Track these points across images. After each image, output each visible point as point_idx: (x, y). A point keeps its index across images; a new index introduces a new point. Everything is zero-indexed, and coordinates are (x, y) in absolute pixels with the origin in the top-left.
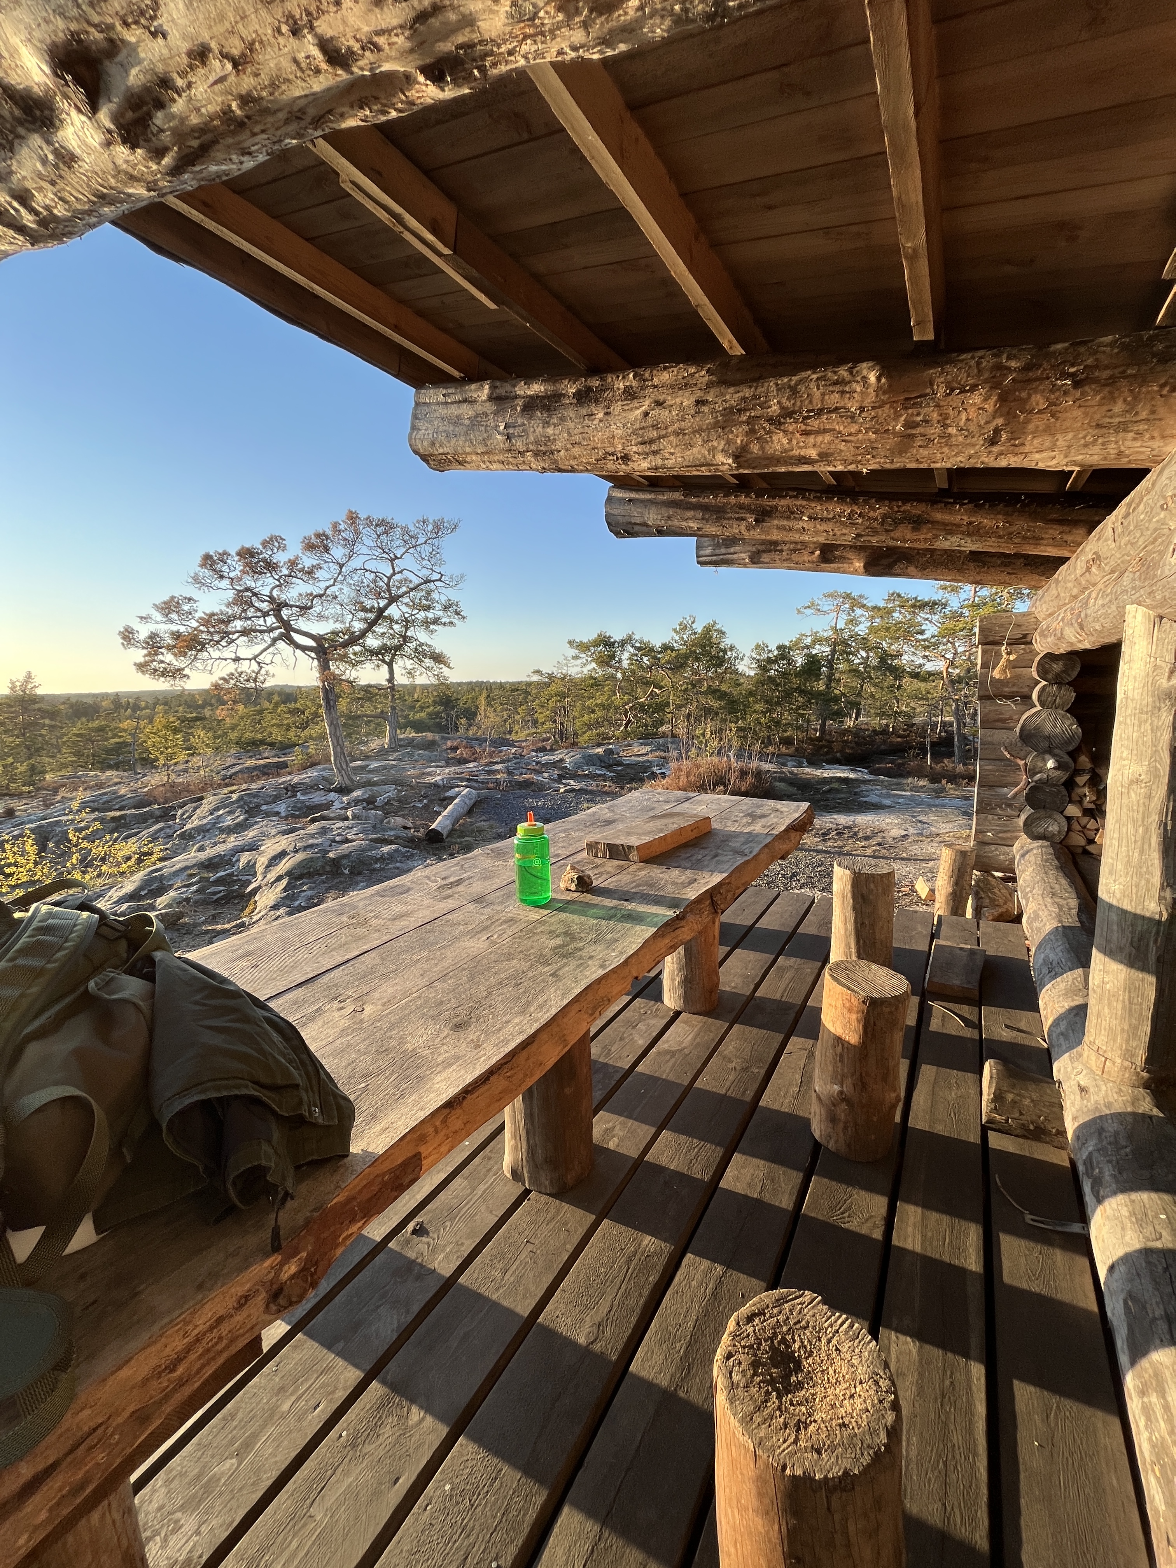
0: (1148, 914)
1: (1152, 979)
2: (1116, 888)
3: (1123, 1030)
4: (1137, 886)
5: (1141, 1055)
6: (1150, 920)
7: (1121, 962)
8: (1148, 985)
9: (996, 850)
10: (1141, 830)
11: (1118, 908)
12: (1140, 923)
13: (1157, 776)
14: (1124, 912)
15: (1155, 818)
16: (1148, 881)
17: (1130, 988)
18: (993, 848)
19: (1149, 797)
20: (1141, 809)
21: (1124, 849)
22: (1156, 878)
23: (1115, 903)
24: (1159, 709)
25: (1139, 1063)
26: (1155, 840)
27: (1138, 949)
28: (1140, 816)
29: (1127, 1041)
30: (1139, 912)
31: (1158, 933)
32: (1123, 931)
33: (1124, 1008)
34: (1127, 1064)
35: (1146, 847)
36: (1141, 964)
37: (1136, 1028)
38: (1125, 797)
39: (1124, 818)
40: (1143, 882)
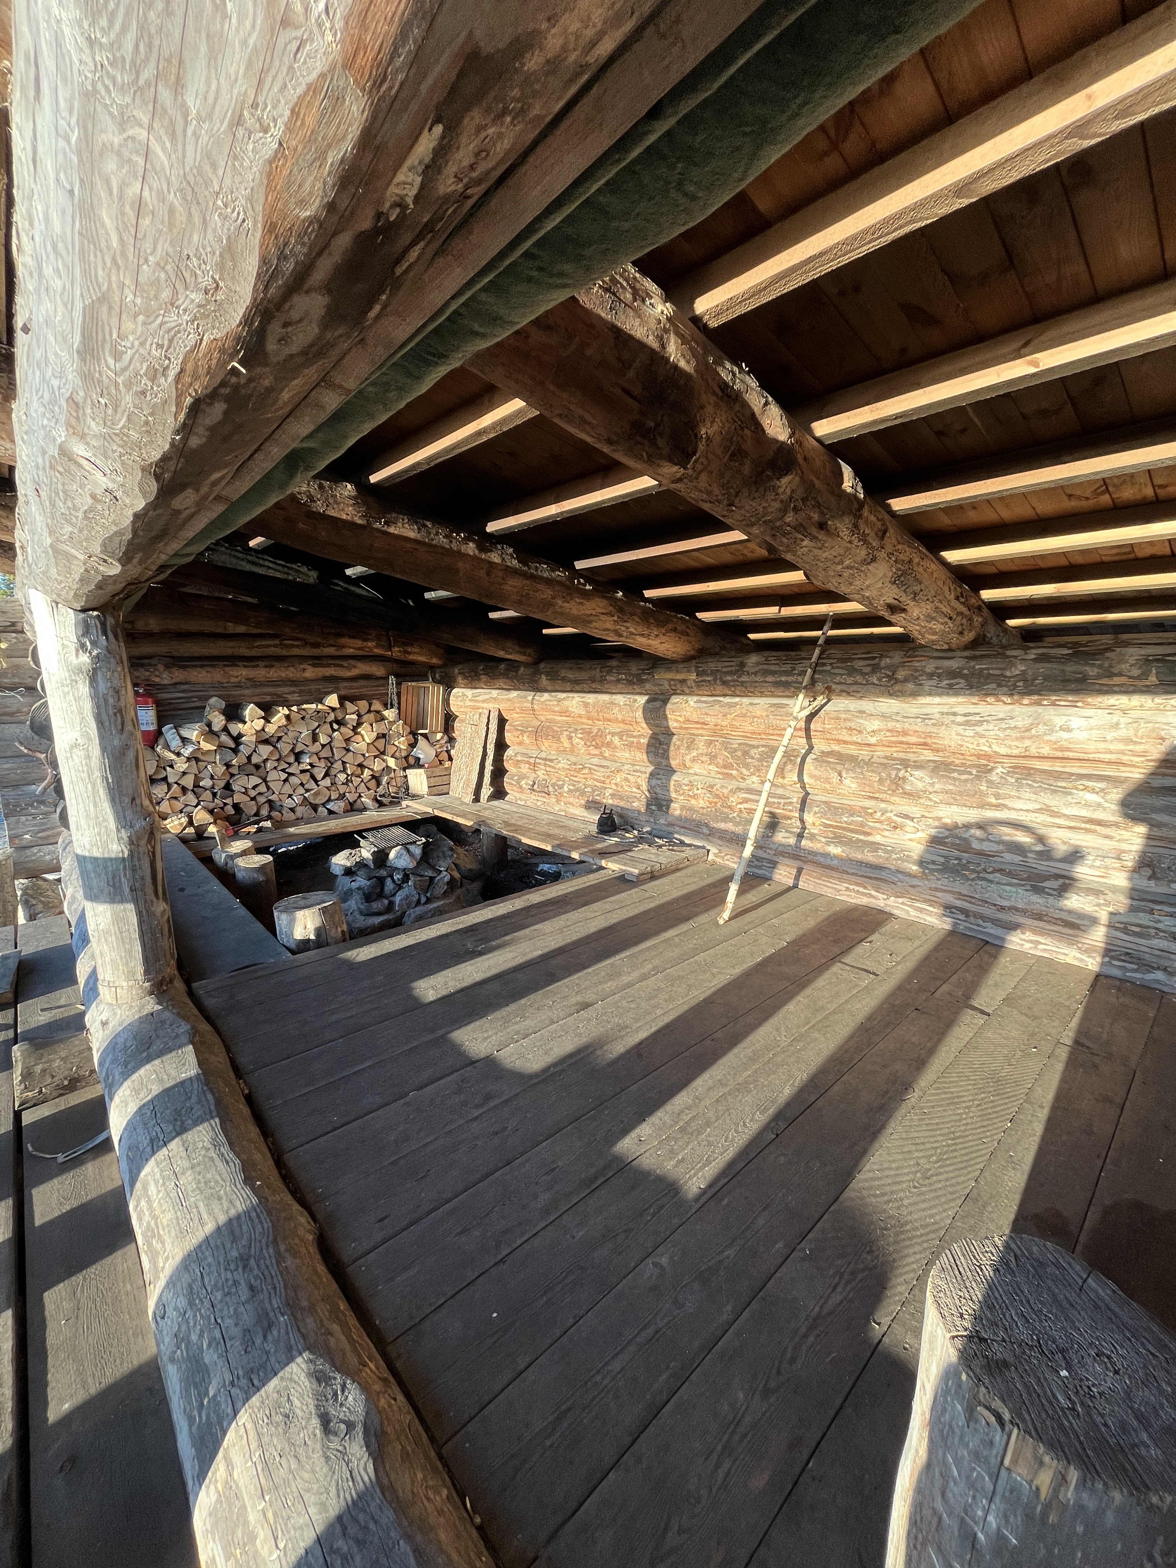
0: (113, 856)
1: (131, 907)
2: (86, 841)
3: (121, 957)
4: (99, 834)
5: (140, 969)
6: (116, 859)
7: (105, 902)
8: (129, 911)
9: (40, 851)
10: (89, 786)
11: (91, 858)
12: (109, 864)
13: (90, 739)
14: (95, 860)
15: (97, 774)
16: (106, 827)
17: (117, 920)
18: (35, 850)
19: (88, 757)
20: (85, 768)
21: (81, 805)
22: (112, 824)
23: (87, 854)
24: (76, 682)
25: (140, 978)
26: (102, 793)
27: (114, 886)
28: (85, 775)
29: (127, 964)
30: (106, 856)
31: (125, 868)
32: (99, 875)
33: (117, 938)
34: (131, 983)
35: (97, 799)
36: (119, 897)
37: (130, 951)
38: (70, 760)
39: (75, 779)
40: (103, 830)
